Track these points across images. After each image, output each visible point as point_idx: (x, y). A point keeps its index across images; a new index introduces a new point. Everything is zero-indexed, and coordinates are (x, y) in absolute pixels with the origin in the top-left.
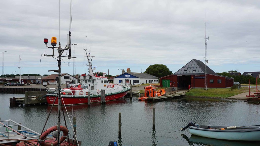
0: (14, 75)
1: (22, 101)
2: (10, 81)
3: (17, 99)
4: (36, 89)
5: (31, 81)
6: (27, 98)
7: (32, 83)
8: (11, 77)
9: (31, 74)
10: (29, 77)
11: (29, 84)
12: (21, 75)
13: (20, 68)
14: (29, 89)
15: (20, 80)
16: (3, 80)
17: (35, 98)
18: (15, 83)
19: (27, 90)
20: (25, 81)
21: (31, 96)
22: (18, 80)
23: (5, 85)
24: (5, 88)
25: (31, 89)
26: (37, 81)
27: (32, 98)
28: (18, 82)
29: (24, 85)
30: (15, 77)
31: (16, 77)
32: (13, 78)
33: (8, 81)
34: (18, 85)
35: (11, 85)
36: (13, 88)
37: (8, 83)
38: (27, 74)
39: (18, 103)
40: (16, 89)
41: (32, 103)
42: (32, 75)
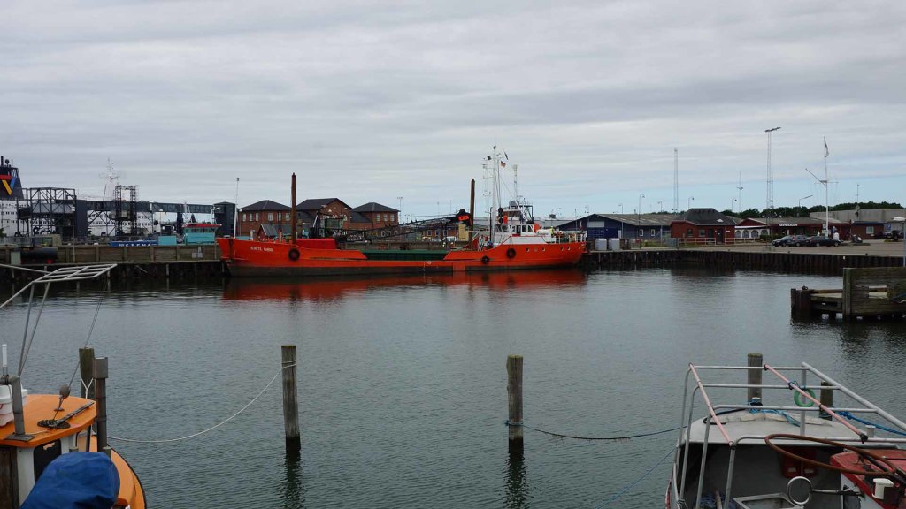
0: (804, 208)
1: (833, 303)
2: (793, 230)
3: (817, 292)
4: (886, 258)
5: (867, 228)
6: (852, 291)
7: (869, 237)
8: (796, 216)
9: (866, 201)
10: (857, 214)
11: (860, 239)
12: (832, 209)
13: (826, 182)
14: (860, 257)
15: (826, 226)
16: (768, 227)
17: (883, 295)
18: (809, 238)
19: (852, 260)
20: (845, 230)
21: (869, 283)
22: (819, 227)
23: (776, 245)
24: (774, 254)
25: (866, 258)
26: (889, 229)
27: (870, 294)
28: (818, 233)
29: (839, 244)
30: (808, 217)
31: (812, 215)
32: (802, 220)
33: (785, 228)
34: (818, 245)
35: (795, 245)
36: (804, 256)
37: (784, 238)
38: (853, 202)
39: (818, 307)
40: (813, 257)
41: (869, 311)
42: (871, 206)
